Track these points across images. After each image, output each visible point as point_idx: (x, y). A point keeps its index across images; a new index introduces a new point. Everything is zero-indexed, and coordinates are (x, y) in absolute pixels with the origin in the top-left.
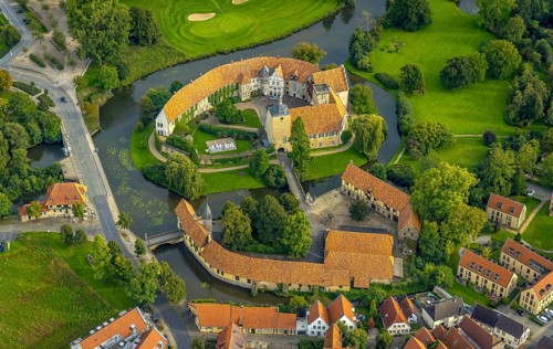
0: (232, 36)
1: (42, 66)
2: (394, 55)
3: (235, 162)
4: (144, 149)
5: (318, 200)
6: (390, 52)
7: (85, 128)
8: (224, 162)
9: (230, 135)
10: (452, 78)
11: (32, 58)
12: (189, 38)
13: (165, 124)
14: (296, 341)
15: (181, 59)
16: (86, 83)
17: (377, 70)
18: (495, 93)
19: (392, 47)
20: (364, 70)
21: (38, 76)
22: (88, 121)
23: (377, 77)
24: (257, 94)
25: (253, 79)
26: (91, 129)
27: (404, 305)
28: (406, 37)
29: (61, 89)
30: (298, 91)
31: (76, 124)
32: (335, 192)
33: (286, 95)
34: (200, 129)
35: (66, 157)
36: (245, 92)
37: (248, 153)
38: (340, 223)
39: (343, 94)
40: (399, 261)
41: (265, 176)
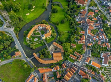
0: (33, 18)
1: (8, 28)
3: (38, 42)
4: (26, 42)
5: (50, 47)
7: (17, 39)
8: (37, 43)
9: (37, 37)
10: (62, 22)
11: (6, 26)
12: (27, 19)
13: (28, 38)
14: (52, 72)
15: (27, 23)
16: (15, 31)
17: (53, 21)
18: (68, 23)
19: (54, 17)
20: (51, 22)
21: (8, 30)
22: (17, 37)
23: (53, 22)
24: (39, 29)
25: (38, 28)
26: (18, 39)
27: (64, 64)
28: (55, 14)
29: (12, 32)
30: (44, 28)
31: (16, 38)
32: (52, 45)
33: (42, 28)
34: (33, 37)
35: (16, 45)
36: (37, 30)
37: (40, 41)
38: (54, 50)
39: (50, 29)
40: (62, 56)
41: (43, 44)
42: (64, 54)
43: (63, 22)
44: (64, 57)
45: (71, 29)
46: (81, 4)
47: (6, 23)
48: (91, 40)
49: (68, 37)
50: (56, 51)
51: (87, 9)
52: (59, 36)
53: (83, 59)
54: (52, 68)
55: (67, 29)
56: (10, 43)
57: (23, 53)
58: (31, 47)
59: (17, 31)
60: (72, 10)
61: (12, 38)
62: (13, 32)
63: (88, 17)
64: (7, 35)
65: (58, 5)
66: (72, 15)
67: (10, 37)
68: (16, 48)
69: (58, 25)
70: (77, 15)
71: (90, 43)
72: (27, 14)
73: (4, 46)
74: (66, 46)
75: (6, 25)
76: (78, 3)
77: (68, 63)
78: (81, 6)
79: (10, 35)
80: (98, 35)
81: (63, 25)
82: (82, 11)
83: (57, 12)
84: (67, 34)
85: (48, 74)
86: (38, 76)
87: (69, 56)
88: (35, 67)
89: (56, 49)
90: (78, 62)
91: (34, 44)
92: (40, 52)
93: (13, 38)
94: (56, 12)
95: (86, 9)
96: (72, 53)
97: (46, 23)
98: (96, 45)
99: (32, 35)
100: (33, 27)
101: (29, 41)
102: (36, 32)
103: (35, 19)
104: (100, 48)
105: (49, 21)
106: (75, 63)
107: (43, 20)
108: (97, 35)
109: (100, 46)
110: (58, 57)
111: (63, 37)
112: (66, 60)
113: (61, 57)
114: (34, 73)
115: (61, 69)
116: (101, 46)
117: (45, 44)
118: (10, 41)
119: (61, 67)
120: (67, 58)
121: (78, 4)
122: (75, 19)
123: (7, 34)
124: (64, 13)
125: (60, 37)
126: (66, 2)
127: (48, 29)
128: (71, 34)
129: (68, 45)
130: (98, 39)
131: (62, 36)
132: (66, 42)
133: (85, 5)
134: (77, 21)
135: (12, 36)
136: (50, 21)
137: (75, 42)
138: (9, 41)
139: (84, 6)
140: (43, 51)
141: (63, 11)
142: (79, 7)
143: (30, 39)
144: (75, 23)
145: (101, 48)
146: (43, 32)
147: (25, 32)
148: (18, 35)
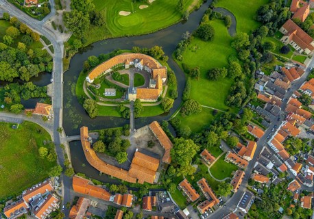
0: (134, 28)
1: (55, 29)
2: (194, 53)
3: (113, 103)
4: (82, 86)
5: (139, 130)
6: (192, 51)
7: (62, 68)
8: (108, 102)
9: (116, 87)
10: (210, 75)
11: (53, 23)
12: (117, 25)
13: (90, 79)
14: (108, 204)
15: (110, 37)
16: (68, 44)
17: (184, 62)
18: (226, 85)
19: (194, 49)
20: (179, 60)
21: (52, 35)
22: (64, 65)
23: (183, 65)
24: (132, 67)
25: (131, 63)
26: (64, 69)
27: (152, 200)
28: (201, 44)
29: (59, 44)
30: (148, 70)
31: (60, 65)
32: (147, 127)
33: (144, 69)
34: (104, 82)
35: (51, 83)
36: (127, 66)
37: (119, 100)
38: (143, 145)
39: (164, 80)
40: (158, 174)
41: (122, 113)
42: (166, 170)
43: (212, 76)
44: (163, 179)
45: (227, 108)
46: (299, 43)
47: (57, 14)
48: (270, 166)
49: (204, 124)
50: (151, 149)
51: (309, 69)
52: (180, 112)
53: (215, 212)
54: (113, 193)
55: (215, 102)
56: (39, 71)
57: (57, 114)
58: (86, 106)
59: (74, 48)
60: (258, 51)
61: (52, 61)
62: (62, 47)
63: (299, 91)
64: (42, 46)
65: (224, 21)
66: (251, 68)
67: (46, 55)
68: (46, 92)
69: (193, 76)
70: (268, 72)
71: (263, 173)
72: (122, 13)
73: (20, 74)
74: (181, 149)
75: (53, 19)
76: (289, 37)
77: (166, 202)
78: (294, 50)
79: (49, 51)
80: (305, 161)
81: (209, 85)
82: (289, 65)
83: (210, 38)
84: (206, 114)
85: (94, 203)
86: (63, 195)
87: (178, 180)
88: (70, 166)
89: (150, 144)
90: (196, 211)
91: (98, 103)
92: (102, 131)
93: (54, 62)
94: (207, 38)
95: (307, 66)
96: (193, 178)
97: (161, 59)
98: (280, 188)
99: (104, 76)
100: (120, 54)
101: (90, 88)
102: (122, 72)
103: (137, 33)
104: (288, 206)
105: (174, 57)
106: (186, 212)
107: (157, 47)
108: (300, 161)
109: (292, 197)
110: (146, 171)
111: (191, 119)
112: (166, 190)
113: (153, 172)
114: (59, 181)
115: (137, 209)
116: (296, 200)
117: (127, 114)
118: (42, 66)
119: (140, 202)
120: (168, 186)
121: (287, 40)
122: (253, 81)
123: (44, 44)
124: (229, 50)
125: (180, 115)
126: (252, 19)
127: (157, 76)
128: (218, 120)
129: (187, 150)
130: (295, 173)
131: (190, 114)
132: (191, 137)
133: (308, 51)
134: (257, 91)
135: (53, 55)
136: (176, 57)
137: (217, 150)
138: (39, 67)
139: (303, 53)
140: (111, 134)
141: (230, 42)
142: (284, 50)
143: (94, 83)
144: (247, 93)
145: (293, 206)
146: (139, 80)
147: (90, 58)
148: (70, 58)
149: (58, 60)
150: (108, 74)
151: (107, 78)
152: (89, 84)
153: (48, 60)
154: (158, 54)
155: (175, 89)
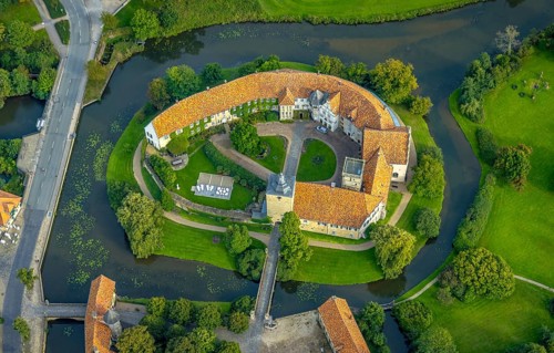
2: (525, 101)
3: (217, 221)
5: (282, 322)
6: (522, 95)
7: (82, 93)
8: (202, 216)
9: (234, 171)
13: (157, 136)
15: (254, 17)
16: (117, 22)
17: (484, 124)
19: (529, 88)
20: (469, 116)
22: (91, 83)
23: (478, 133)
24: (303, 116)
25: (301, 104)
26: (86, 97)
29: (89, 19)
31: (75, 82)
32: (311, 315)
34: (202, 151)
35: (35, 131)
36: (286, 111)
37: (238, 214)
41: (238, 257)
49: (515, 339)
52: (438, 285)
56: (8, 92)
57: (31, 228)
58: (124, 214)
59: (132, 37)
61: (55, 66)
62: (97, 30)
64: (40, 19)
67: (42, 44)
68: (15, 159)
69: (506, 175)
79: (54, 37)
84: (528, 308)
91: (169, 215)
92: (158, 302)
93: (62, 70)
97: (407, 105)
99: (207, 134)
100: (272, 69)
101: (153, 162)
102: (265, 130)
105: (453, 104)
107: (396, 64)
111: (472, 314)
117: (255, 264)
118: (22, 75)
123: (44, 13)
125: (434, 296)
131: (470, 297)
135: (64, 50)
136: (461, 103)
138: (11, 78)
140: (184, 314)
143: (168, 151)
146: (319, 160)
147: (173, 71)
148: (112, 65)
149: (76, 66)
150: (220, 129)
151: (216, 140)
152: (151, 152)
153: (43, 60)
154: (396, 86)
155: (437, 209)
